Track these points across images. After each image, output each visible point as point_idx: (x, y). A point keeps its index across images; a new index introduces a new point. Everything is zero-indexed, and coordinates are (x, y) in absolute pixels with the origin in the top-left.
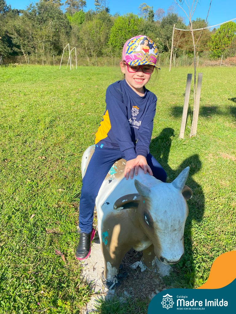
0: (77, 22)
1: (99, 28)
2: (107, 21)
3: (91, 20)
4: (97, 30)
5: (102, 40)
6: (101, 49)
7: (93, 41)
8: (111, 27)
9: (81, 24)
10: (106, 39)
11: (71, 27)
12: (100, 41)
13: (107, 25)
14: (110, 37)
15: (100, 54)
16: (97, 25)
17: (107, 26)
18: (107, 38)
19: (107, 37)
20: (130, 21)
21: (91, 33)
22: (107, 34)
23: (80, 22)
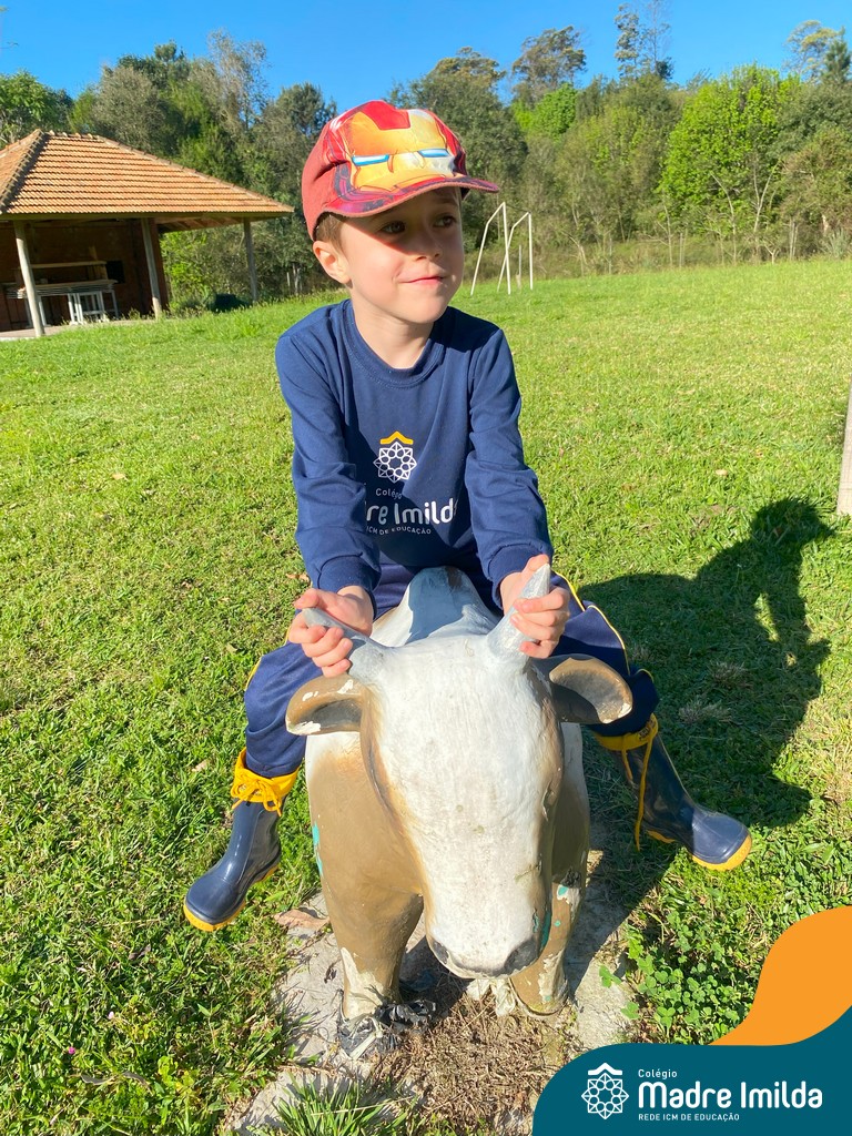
0: (550, 128)
1: (627, 136)
2: (659, 108)
3: (599, 112)
4: (619, 146)
5: (637, 178)
6: (630, 210)
7: (603, 186)
8: (672, 129)
9: (562, 131)
10: (650, 173)
11: (525, 148)
12: (629, 183)
13: (657, 124)
14: (664, 166)
15: (626, 229)
16: (617, 126)
17: (658, 128)
18: (655, 171)
19: (656, 164)
20: (744, 97)
21: (597, 159)
22: (656, 153)
23: (559, 125)
